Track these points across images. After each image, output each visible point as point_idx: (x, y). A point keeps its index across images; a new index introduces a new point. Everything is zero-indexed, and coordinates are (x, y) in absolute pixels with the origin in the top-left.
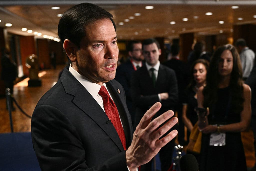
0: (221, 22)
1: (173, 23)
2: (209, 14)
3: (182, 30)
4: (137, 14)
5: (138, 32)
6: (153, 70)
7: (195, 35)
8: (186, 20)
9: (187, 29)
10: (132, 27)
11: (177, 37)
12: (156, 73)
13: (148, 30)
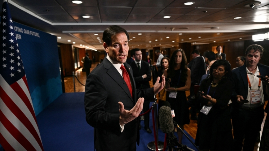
0: (173, 42)
1: (150, 42)
2: (168, 37)
3: (154, 46)
4: (134, 38)
5: (134, 47)
6: (138, 64)
7: (161, 48)
8: (156, 40)
9: (157, 45)
10: (131, 44)
11: (152, 49)
12: (140, 65)
13: (138, 45)
